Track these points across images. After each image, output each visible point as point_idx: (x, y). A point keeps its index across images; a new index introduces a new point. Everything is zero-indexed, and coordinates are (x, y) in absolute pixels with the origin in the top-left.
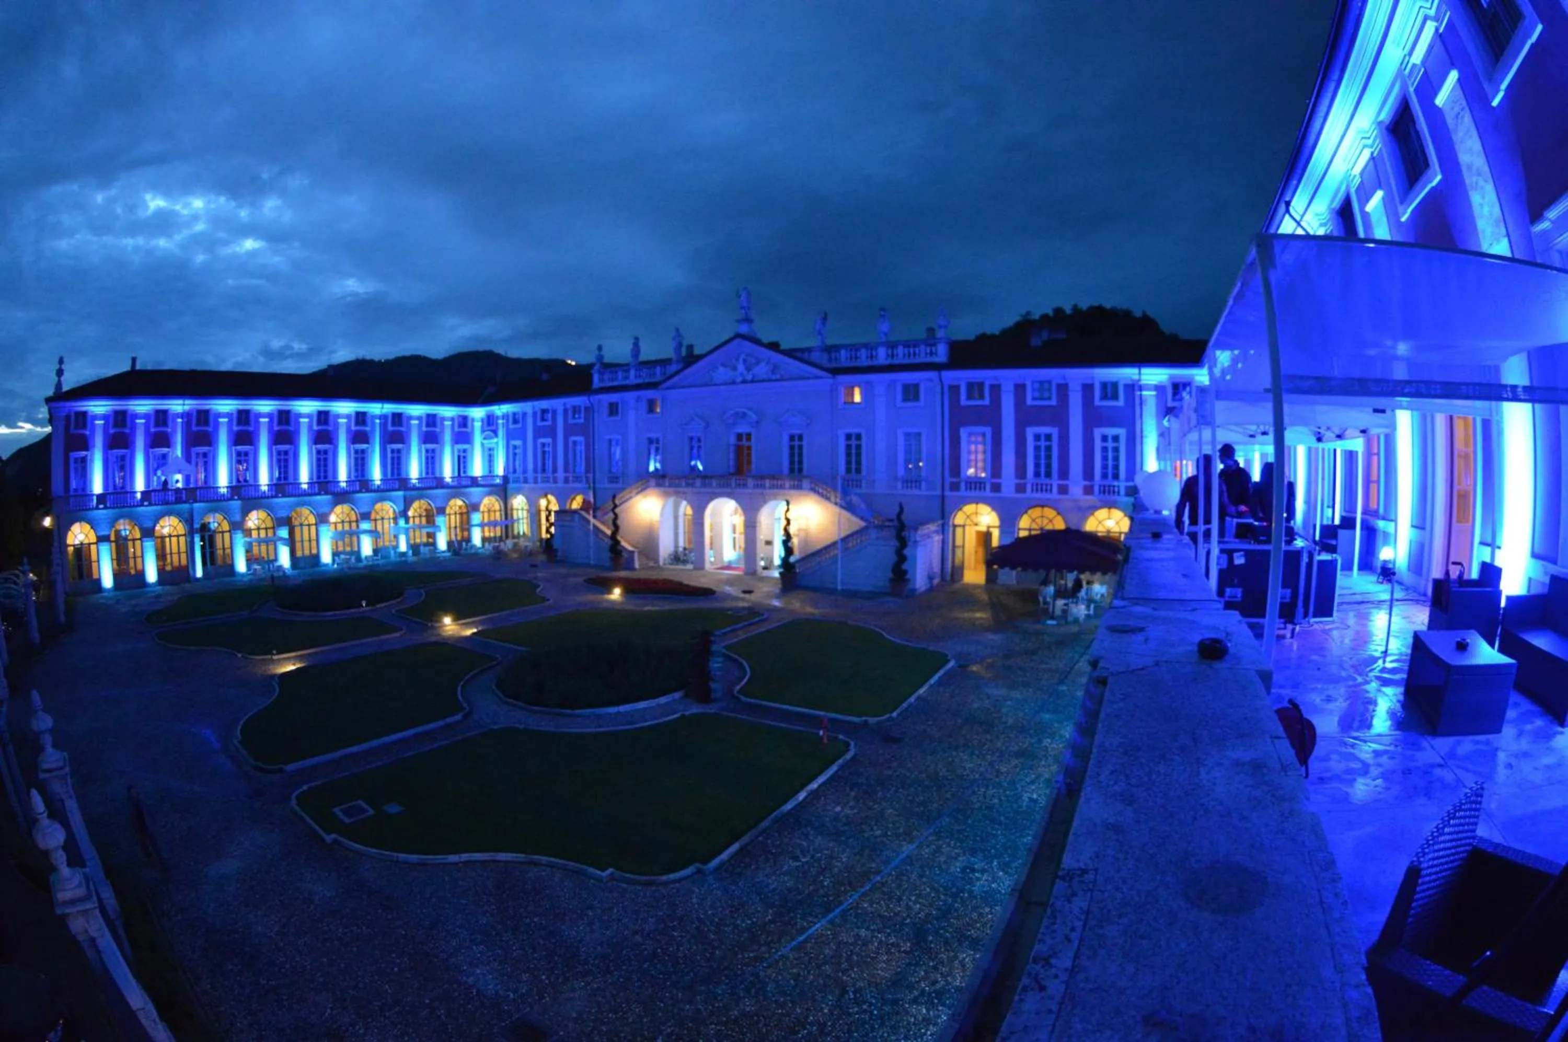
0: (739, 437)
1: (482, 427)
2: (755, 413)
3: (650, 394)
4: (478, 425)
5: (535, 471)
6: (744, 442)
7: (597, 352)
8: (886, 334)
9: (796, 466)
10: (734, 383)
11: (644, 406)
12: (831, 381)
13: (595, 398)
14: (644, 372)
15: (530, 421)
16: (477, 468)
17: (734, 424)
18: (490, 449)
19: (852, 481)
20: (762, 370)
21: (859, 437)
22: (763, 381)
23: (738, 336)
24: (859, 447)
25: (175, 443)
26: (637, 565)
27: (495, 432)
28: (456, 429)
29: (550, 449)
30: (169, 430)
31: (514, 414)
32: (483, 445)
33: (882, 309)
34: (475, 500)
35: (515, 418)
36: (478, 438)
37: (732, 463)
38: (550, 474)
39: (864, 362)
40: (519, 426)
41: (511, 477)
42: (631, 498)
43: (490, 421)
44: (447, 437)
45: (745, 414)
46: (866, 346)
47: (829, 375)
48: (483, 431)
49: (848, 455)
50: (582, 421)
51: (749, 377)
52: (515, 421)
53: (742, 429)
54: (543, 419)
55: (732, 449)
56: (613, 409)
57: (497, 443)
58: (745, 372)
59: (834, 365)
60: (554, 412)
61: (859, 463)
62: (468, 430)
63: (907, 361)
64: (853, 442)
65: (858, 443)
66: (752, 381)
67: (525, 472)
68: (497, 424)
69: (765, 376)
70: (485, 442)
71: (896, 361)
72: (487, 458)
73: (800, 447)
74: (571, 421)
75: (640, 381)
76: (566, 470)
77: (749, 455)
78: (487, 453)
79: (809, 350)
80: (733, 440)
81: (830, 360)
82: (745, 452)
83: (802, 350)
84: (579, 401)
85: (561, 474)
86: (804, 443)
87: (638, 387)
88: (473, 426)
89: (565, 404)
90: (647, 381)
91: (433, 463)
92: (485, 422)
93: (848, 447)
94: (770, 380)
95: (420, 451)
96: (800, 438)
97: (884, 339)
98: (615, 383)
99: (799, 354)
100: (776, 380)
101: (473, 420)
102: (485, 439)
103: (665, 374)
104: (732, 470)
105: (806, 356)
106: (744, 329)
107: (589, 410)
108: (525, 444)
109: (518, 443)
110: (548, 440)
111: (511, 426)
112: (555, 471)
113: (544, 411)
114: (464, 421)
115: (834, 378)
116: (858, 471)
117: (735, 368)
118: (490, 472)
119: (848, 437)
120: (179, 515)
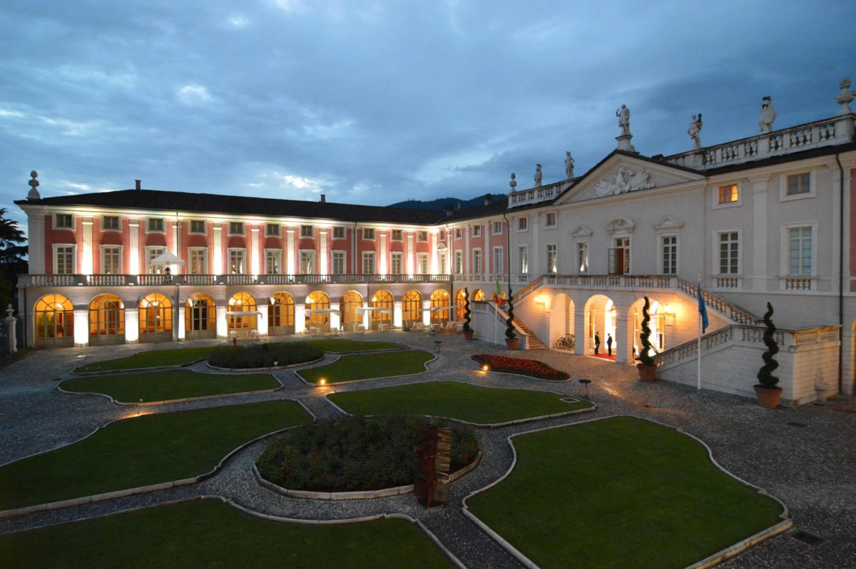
0: (619, 242)
1: (438, 239)
2: (633, 221)
3: (549, 209)
4: (435, 239)
5: (471, 272)
6: (624, 246)
7: (511, 180)
8: (768, 124)
9: (670, 267)
10: (614, 195)
11: (544, 219)
12: (705, 182)
13: (509, 216)
14: (544, 193)
15: (467, 235)
16: (434, 270)
17: (614, 230)
18: (443, 256)
19: (727, 280)
20: (638, 181)
21: (735, 236)
22: (639, 190)
23: (617, 152)
24: (735, 246)
25: (172, 243)
26: (527, 346)
27: (445, 243)
28: (417, 241)
29: (481, 256)
30: (165, 234)
31: (458, 230)
32: (438, 252)
33: (765, 99)
34: (426, 292)
35: (458, 233)
36: (435, 247)
37: (612, 265)
38: (479, 274)
39: (742, 158)
40: (460, 238)
41: (455, 275)
42: (530, 293)
43: (442, 235)
44: (410, 247)
45: (623, 222)
46: (744, 141)
47: (703, 177)
48: (438, 243)
49: (724, 254)
50: (501, 233)
51: (627, 188)
52: (458, 235)
53: (621, 234)
54: (476, 233)
55: (612, 252)
56: (523, 223)
57: (447, 251)
58: (623, 183)
59: (709, 166)
60: (483, 227)
61: (734, 262)
62: (428, 242)
63: (795, 149)
64: (729, 242)
65: (734, 242)
66: (629, 191)
67: (464, 272)
68: (447, 237)
69: (641, 186)
70: (439, 250)
71: (780, 152)
72: (441, 263)
73: (674, 249)
74: (494, 234)
75: (541, 200)
76: (491, 271)
77: (628, 257)
78: (441, 259)
79: (683, 156)
80: (613, 245)
81: (704, 163)
82: (625, 254)
83: (676, 157)
84: (499, 218)
85: (487, 275)
86: (678, 245)
87: (540, 205)
88: (431, 240)
89: (489, 222)
90: (546, 199)
91: (399, 265)
92: (439, 235)
93: (724, 247)
94: (645, 189)
95: (388, 256)
96: (674, 240)
97: (766, 131)
98: (524, 203)
99: (673, 162)
100: (651, 188)
101: (431, 235)
102: (439, 248)
103: (560, 192)
104: (612, 271)
105: (680, 162)
106: (624, 146)
107: (507, 224)
108: (464, 252)
109: (460, 251)
110: (479, 249)
111: (455, 239)
112: (483, 271)
113: (477, 228)
114: (424, 236)
115: (707, 179)
116: (734, 270)
117: (614, 182)
118: (443, 272)
119: (724, 237)
120: (165, 294)
